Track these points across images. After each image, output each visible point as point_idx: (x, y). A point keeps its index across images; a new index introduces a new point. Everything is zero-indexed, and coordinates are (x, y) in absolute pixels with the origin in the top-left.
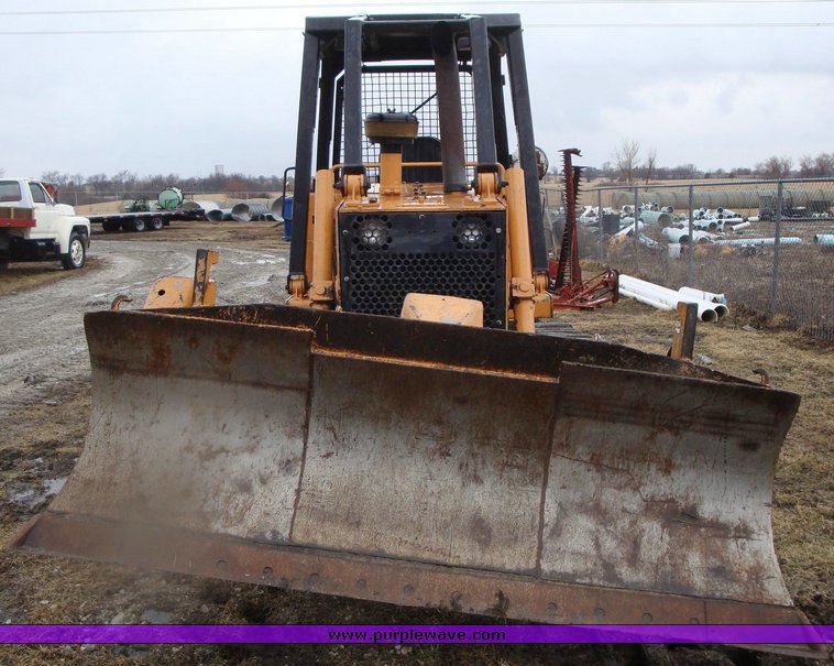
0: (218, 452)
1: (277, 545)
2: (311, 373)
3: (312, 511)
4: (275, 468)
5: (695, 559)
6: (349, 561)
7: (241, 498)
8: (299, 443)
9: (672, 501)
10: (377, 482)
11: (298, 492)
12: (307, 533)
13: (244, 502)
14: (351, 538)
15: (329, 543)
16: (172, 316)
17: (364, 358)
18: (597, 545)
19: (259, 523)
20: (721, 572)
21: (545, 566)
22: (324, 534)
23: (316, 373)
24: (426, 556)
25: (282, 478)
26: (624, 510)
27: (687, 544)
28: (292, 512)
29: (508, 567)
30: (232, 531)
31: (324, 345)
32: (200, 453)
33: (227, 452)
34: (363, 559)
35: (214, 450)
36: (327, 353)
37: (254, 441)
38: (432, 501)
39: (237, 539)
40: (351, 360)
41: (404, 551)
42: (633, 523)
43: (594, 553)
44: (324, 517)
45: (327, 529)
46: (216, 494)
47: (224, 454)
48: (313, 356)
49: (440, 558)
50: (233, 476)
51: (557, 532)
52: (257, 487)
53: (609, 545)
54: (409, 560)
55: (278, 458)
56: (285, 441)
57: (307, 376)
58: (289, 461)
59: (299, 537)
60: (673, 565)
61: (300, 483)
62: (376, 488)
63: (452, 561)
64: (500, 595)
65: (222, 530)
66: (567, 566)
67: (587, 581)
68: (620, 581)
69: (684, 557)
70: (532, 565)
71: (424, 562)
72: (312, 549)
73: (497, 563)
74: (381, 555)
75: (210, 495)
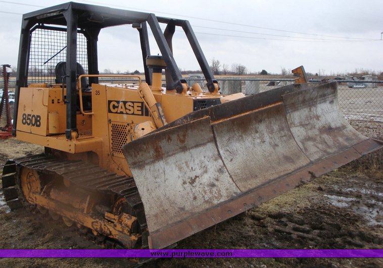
0: (195, 179)
1: (240, 196)
2: (214, 133)
3: (240, 180)
4: (218, 174)
5: (340, 139)
6: (264, 188)
7: (214, 189)
8: (220, 161)
9: (324, 127)
10: (251, 161)
11: (231, 177)
12: (245, 187)
13: (217, 190)
14: (258, 181)
15: (254, 186)
16: (158, 132)
17: (228, 119)
18: (318, 148)
19: (227, 193)
20: (348, 139)
21: (312, 160)
22: (250, 184)
23: (215, 132)
24: (282, 174)
25: (222, 176)
26: (316, 135)
27: (335, 136)
28: (234, 184)
29: (304, 165)
30: (222, 200)
31: (214, 120)
32: (189, 182)
33: (198, 177)
34: (267, 185)
35: (193, 178)
36: (216, 123)
37: (205, 169)
38: (270, 158)
39: (225, 202)
40: (225, 121)
41: (276, 176)
42: (320, 137)
43: (318, 150)
44: (246, 180)
45: (249, 183)
46: (205, 193)
47: (198, 178)
48: (212, 127)
49: (286, 172)
50: (206, 184)
51: (306, 149)
52: (216, 183)
53: (320, 146)
54: (279, 178)
55: (216, 170)
56: (215, 163)
57: (212, 135)
58: (220, 169)
59: (244, 190)
60: (338, 143)
61: (229, 174)
62: (252, 163)
63: (290, 171)
64: (310, 172)
65: (219, 202)
66: (316, 157)
67: (324, 157)
68: (331, 153)
69: (338, 140)
70: (309, 161)
71: (283, 176)
72: (250, 191)
73: (301, 165)
74: (270, 181)
75: (204, 194)
